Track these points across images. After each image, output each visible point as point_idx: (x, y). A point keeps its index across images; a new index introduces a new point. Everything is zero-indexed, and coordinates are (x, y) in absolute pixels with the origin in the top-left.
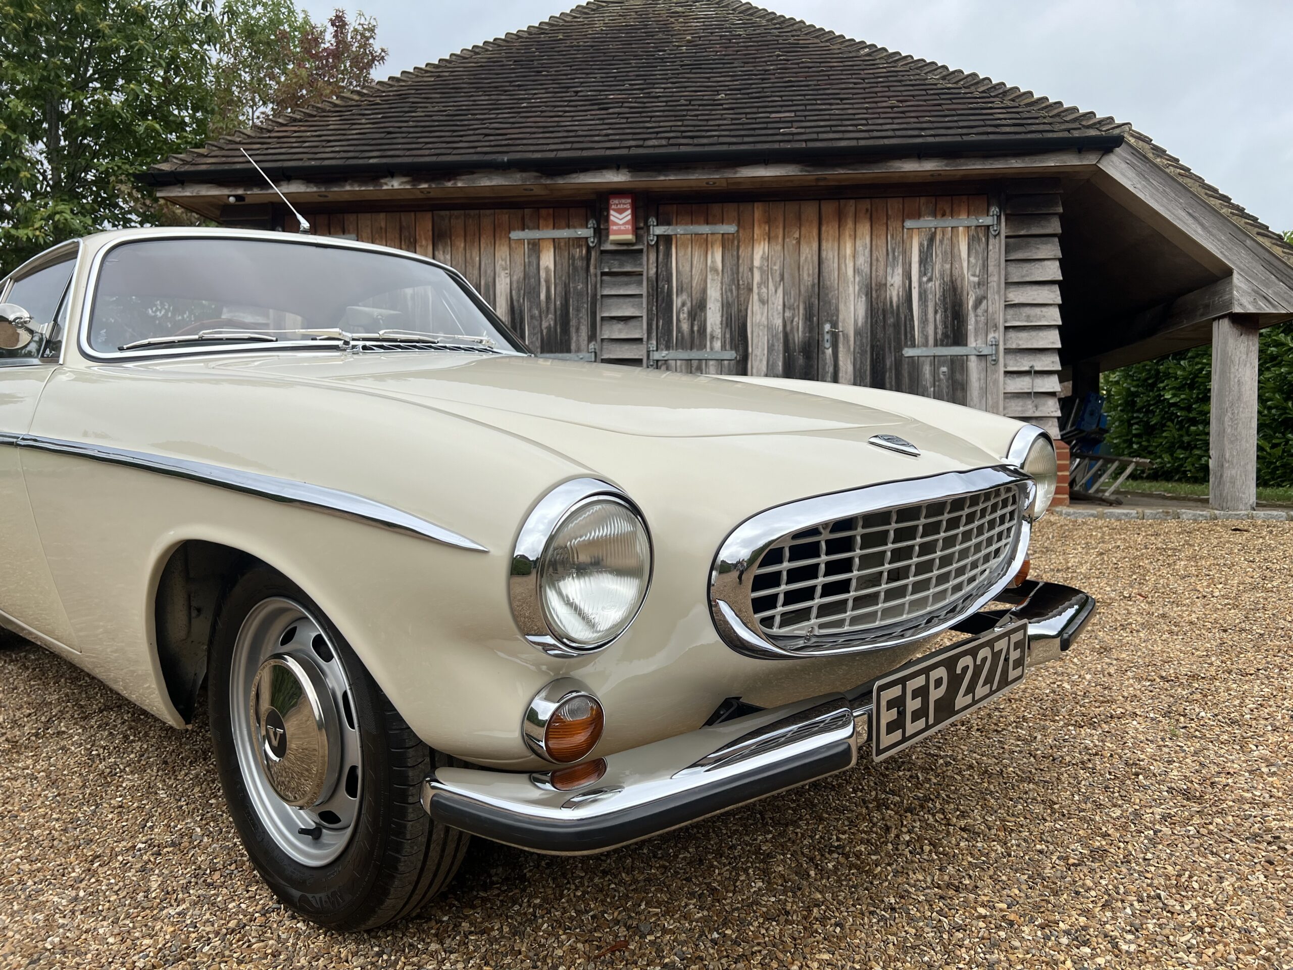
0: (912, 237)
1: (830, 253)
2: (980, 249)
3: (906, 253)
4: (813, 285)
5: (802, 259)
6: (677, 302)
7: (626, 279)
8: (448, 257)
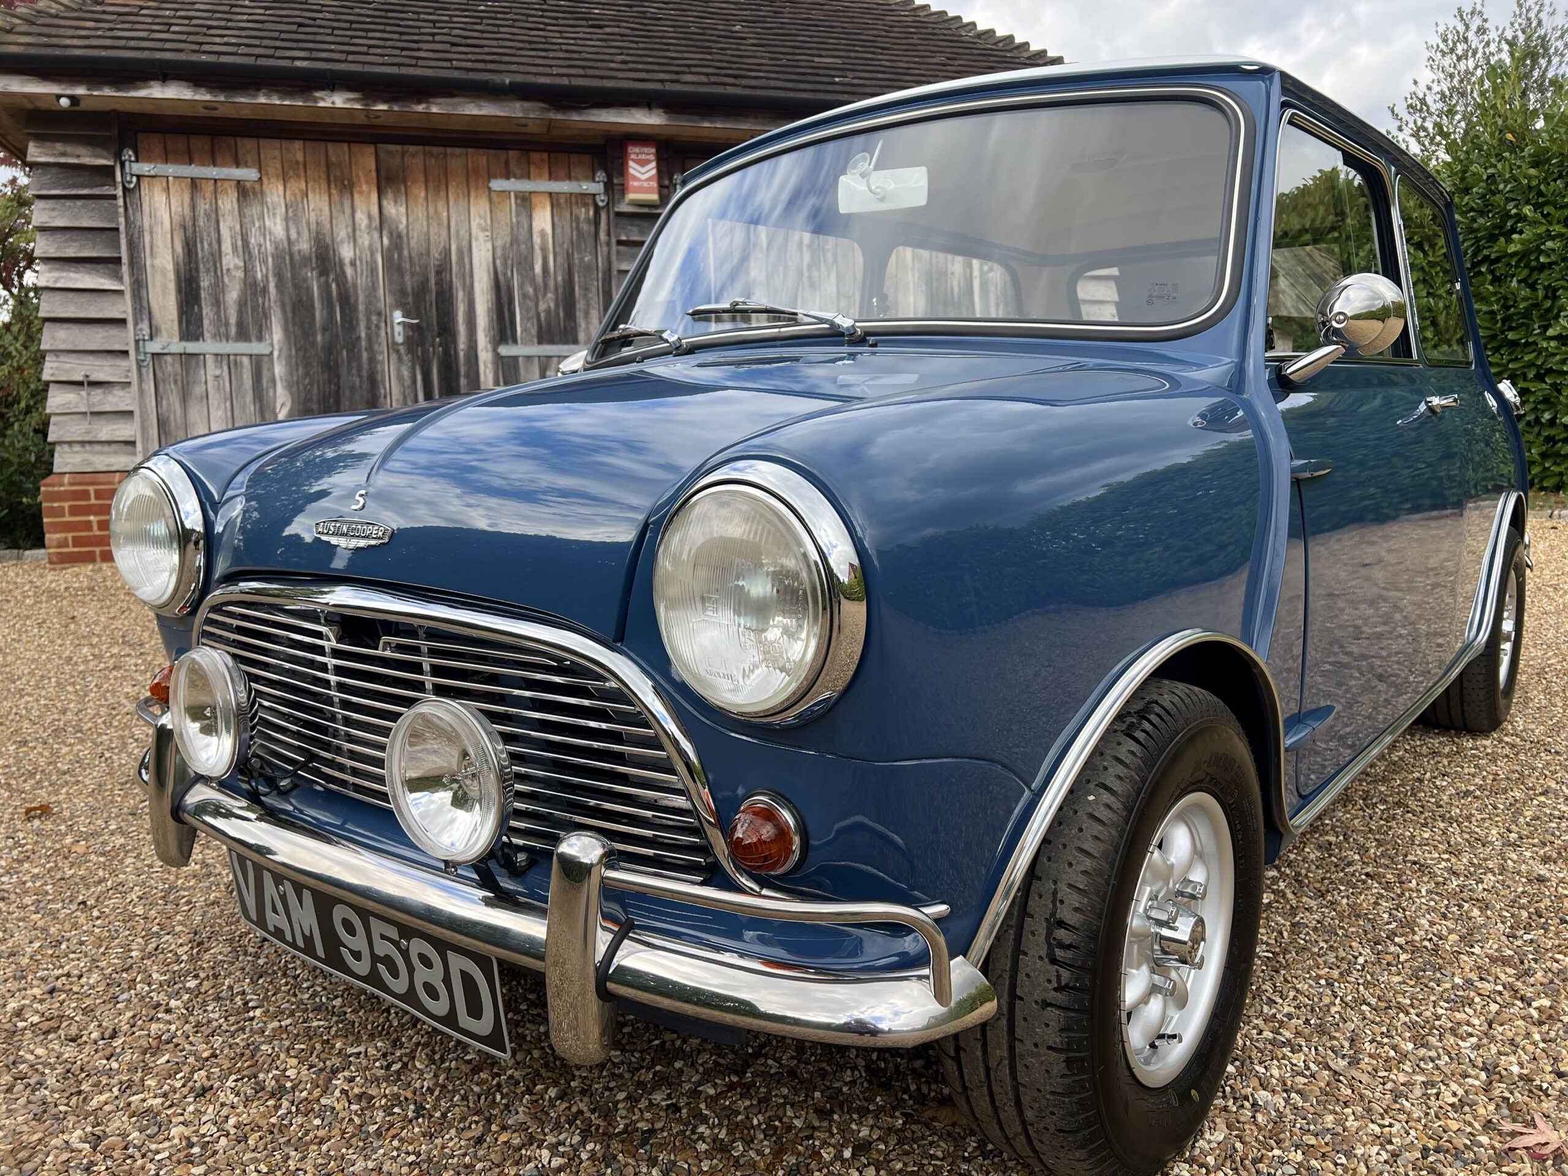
8: (403, 209)
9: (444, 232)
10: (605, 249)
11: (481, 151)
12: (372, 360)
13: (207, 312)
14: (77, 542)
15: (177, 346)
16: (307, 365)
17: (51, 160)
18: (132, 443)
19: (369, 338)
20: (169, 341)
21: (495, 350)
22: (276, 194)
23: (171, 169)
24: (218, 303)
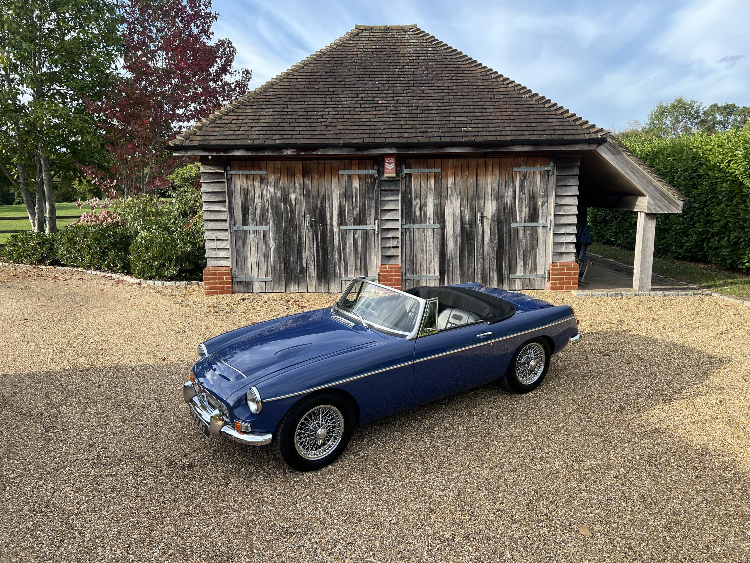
0: (516, 175)
1: (481, 182)
2: (545, 181)
3: (514, 182)
4: (474, 196)
5: (469, 184)
6: (414, 203)
7: (391, 193)
8: (310, 182)
9: (323, 189)
10: (377, 192)
11: (336, 161)
12: (300, 231)
13: (251, 217)
14: (213, 288)
15: (242, 228)
16: (280, 233)
17: (207, 171)
18: (229, 258)
19: (299, 224)
20: (239, 226)
21: (339, 228)
22: (271, 179)
23: (241, 172)
24: (254, 214)
